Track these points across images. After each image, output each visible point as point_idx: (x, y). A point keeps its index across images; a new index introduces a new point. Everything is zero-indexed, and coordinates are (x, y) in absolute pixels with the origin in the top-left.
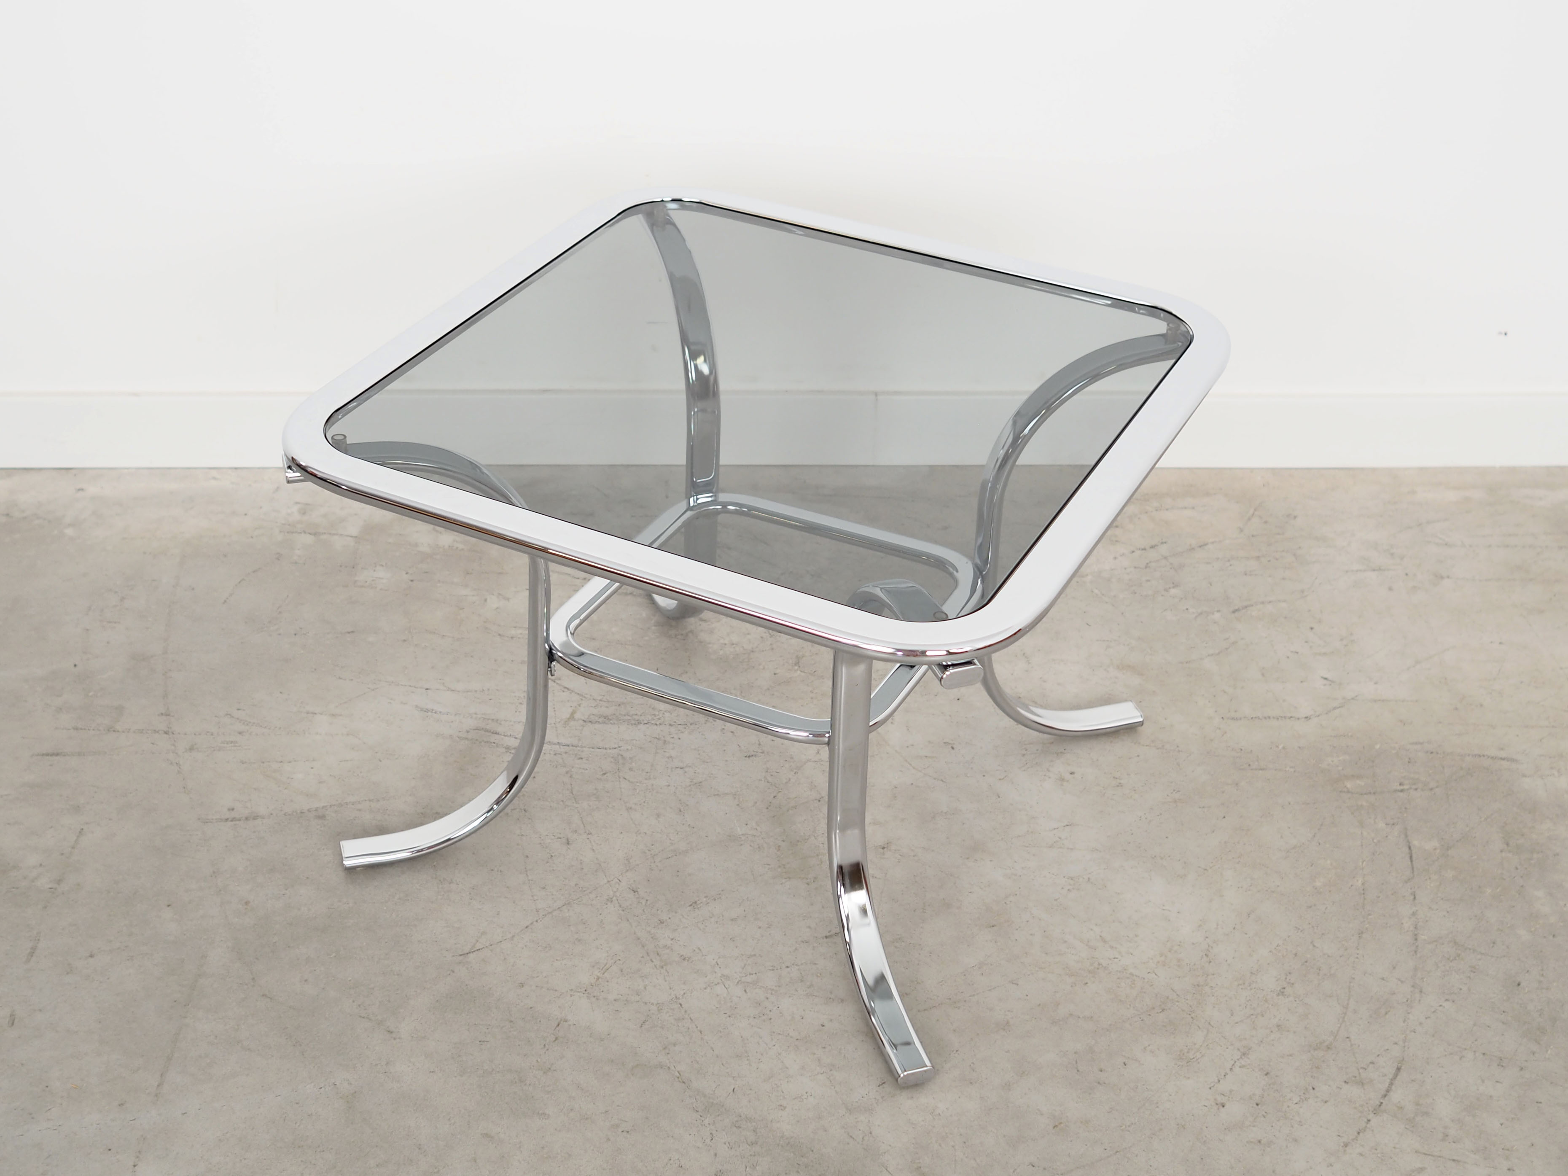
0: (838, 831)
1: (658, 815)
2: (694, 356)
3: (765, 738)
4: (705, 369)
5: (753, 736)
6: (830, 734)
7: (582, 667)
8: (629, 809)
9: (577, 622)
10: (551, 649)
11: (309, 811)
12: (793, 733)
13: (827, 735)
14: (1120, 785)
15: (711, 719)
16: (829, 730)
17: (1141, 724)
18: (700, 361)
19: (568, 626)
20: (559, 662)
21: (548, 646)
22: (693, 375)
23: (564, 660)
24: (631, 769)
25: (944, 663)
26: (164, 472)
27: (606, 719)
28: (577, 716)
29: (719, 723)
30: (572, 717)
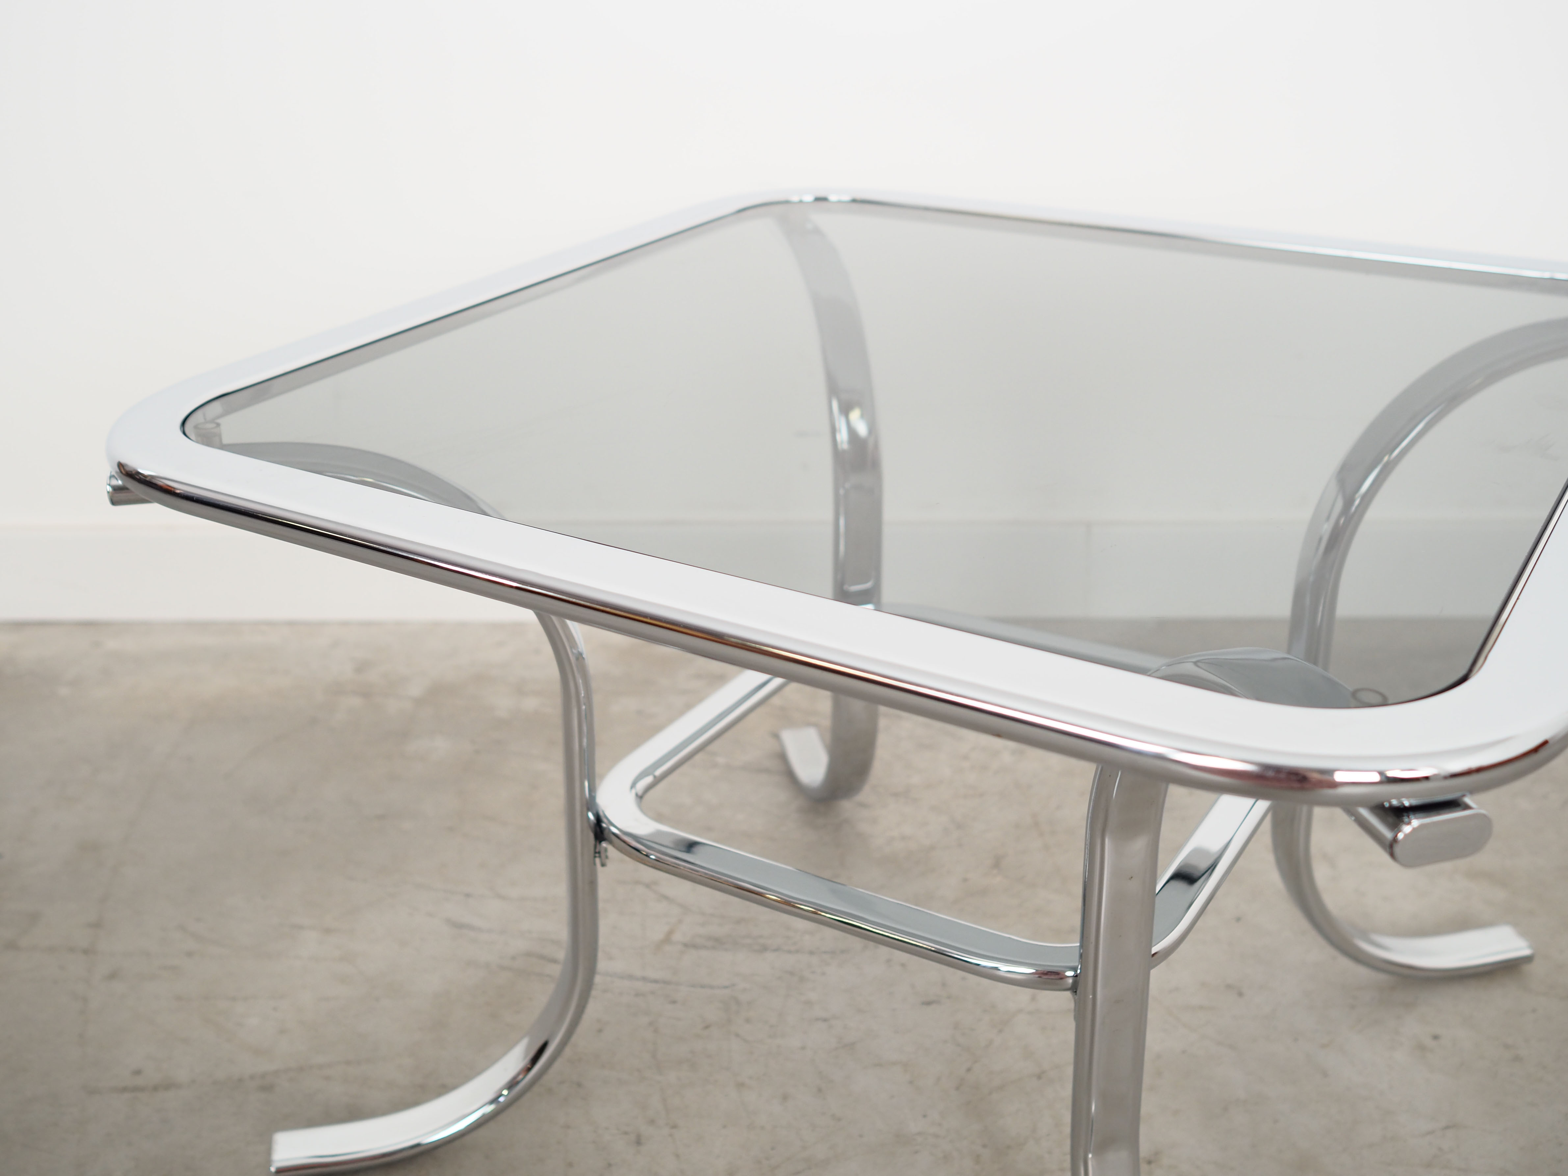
0: (1090, 1156)
1: (785, 1098)
2: (846, 410)
3: (954, 975)
4: (862, 429)
5: (934, 971)
6: (1079, 971)
7: (652, 852)
8: (740, 1085)
9: (649, 780)
10: (599, 820)
11: (252, 1077)
12: (1004, 968)
13: (1070, 973)
14: (1517, 1059)
15: (871, 944)
16: (1075, 962)
17: (1527, 959)
18: (855, 415)
19: (633, 785)
20: (611, 842)
21: (594, 815)
22: (843, 436)
23: (624, 842)
24: (748, 1021)
25: (1395, 802)
26: (203, 626)
27: (717, 943)
28: (677, 937)
29: (884, 951)
30: (667, 939)
